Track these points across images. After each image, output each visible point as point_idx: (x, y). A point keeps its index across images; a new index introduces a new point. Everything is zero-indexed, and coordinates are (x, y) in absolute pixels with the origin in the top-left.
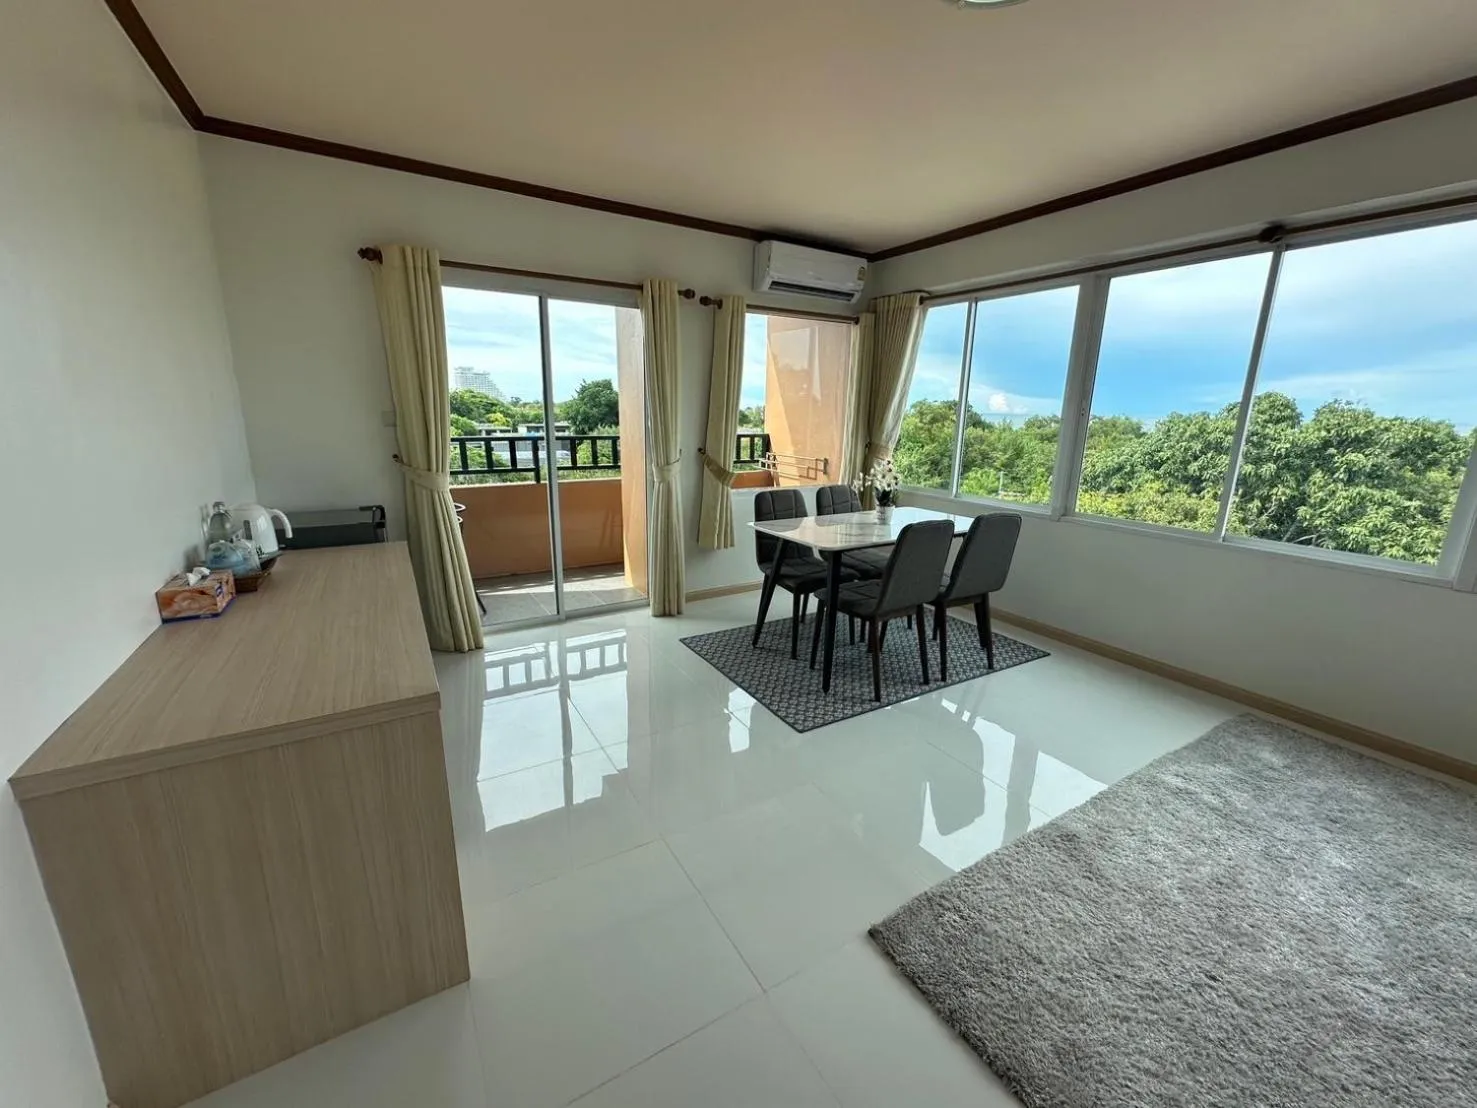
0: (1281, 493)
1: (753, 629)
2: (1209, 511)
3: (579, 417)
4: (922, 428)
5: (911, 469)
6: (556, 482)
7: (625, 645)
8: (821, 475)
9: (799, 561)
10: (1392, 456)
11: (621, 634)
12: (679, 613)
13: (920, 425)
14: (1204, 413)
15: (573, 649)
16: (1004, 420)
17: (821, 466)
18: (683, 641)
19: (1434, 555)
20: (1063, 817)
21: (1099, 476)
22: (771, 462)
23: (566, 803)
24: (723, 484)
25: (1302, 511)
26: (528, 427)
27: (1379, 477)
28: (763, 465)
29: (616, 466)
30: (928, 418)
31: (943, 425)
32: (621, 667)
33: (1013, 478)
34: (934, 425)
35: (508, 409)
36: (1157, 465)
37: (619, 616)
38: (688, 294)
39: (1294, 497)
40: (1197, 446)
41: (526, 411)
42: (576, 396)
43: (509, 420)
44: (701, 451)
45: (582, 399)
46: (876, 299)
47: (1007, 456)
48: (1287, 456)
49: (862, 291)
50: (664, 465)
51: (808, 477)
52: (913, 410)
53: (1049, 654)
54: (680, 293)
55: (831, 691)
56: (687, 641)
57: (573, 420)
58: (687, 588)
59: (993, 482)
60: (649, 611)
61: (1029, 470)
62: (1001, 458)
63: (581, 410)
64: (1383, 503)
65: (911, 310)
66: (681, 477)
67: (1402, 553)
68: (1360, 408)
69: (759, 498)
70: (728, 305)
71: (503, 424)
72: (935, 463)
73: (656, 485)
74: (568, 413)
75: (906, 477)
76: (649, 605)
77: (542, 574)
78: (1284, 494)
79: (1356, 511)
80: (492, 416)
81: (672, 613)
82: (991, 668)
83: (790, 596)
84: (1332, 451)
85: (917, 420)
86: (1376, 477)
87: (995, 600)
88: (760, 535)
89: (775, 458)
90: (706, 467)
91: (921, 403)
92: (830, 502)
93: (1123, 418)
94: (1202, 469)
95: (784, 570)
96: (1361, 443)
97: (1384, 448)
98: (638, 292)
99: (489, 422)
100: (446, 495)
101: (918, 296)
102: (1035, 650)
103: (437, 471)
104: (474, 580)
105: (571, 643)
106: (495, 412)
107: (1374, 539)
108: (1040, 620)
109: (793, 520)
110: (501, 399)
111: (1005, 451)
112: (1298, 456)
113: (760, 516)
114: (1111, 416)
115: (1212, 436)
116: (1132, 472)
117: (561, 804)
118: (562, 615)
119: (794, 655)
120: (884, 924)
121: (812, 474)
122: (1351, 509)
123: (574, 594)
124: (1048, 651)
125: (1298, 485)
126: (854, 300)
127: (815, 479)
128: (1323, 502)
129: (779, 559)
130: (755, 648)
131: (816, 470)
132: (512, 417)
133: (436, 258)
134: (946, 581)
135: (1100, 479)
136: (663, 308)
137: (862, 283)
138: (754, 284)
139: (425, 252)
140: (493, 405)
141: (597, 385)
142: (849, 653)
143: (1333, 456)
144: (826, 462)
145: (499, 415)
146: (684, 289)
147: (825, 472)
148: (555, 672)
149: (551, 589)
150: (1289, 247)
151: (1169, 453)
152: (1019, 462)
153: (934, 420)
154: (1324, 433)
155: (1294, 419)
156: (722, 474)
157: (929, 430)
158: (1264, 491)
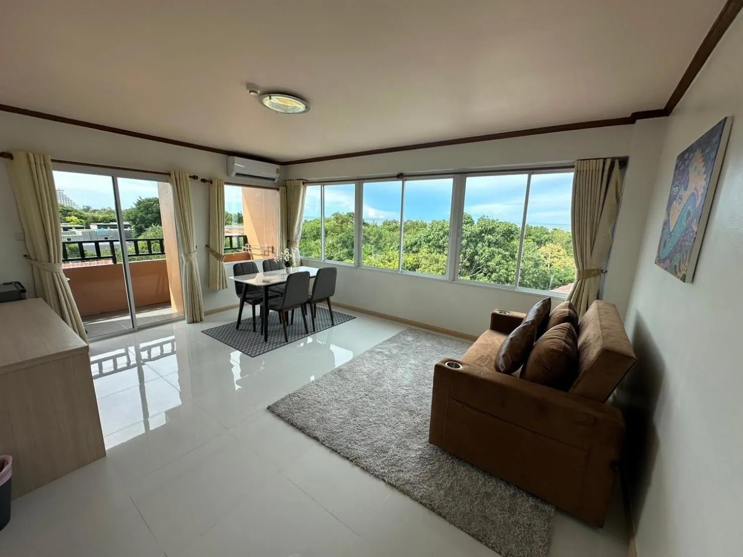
0: (469, 251)
1: (236, 323)
2: (442, 259)
3: (138, 220)
4: (337, 226)
5: (333, 245)
6: (128, 263)
7: (175, 343)
8: (270, 253)
9: (256, 291)
10: (502, 236)
11: (173, 337)
12: (201, 320)
13: (337, 224)
14: (444, 220)
15: (143, 349)
16: (374, 222)
17: (270, 250)
18: (202, 332)
19: (514, 271)
20: (341, 366)
21: (408, 246)
22: (248, 248)
23: (146, 431)
24: (220, 260)
25: (476, 257)
26: (98, 226)
27: (498, 244)
28: (244, 250)
29: (163, 253)
30: (340, 221)
31: (347, 224)
32: (173, 352)
33: (379, 248)
34: (343, 224)
35: (81, 214)
36: (429, 241)
37: (169, 326)
38: (195, 177)
39: (474, 252)
40: (441, 233)
41: (96, 215)
42: (134, 206)
43: (83, 221)
44: (207, 246)
45: (139, 209)
46: (286, 180)
47: (376, 238)
48: (470, 237)
49: (279, 178)
50: (188, 254)
51: (265, 255)
52: (333, 217)
53: (355, 318)
54: (190, 177)
55: (268, 341)
56: (205, 332)
57: (134, 221)
58: (205, 308)
59: (370, 250)
60: (185, 322)
61: (385, 244)
62: (373, 239)
63: (139, 215)
64: (499, 253)
65: (299, 186)
66: (197, 259)
67: (505, 271)
68: (491, 219)
69: (235, 267)
70: (215, 183)
71: (78, 224)
72: (344, 242)
73: (185, 263)
74: (129, 217)
75: (331, 249)
76: (185, 319)
77: (123, 311)
78: (470, 251)
79: (492, 256)
80: (68, 218)
81: (197, 320)
82: (333, 325)
83: (251, 306)
84: (483, 234)
85: (335, 222)
86: (496, 243)
87: (332, 299)
88: (237, 283)
89: (250, 246)
90: (210, 253)
91: (336, 213)
92: (269, 266)
93: (420, 221)
94: (444, 243)
95: (247, 296)
96: (491, 231)
97: (498, 233)
98: (168, 176)
99: (66, 222)
100: (61, 274)
101: (302, 181)
102: (351, 317)
103: (55, 262)
104: (81, 317)
105: (142, 345)
106: (70, 216)
107: (497, 267)
108: (356, 306)
109: (252, 275)
110: (75, 208)
111: (375, 236)
112: (474, 237)
113: (236, 274)
114: (415, 220)
115: (446, 229)
116: (420, 244)
117: (142, 430)
118: (136, 328)
119: (254, 331)
120: (273, 405)
121: (266, 253)
122: (490, 256)
123: (142, 319)
124: (355, 316)
125: (475, 248)
126: (276, 181)
127: (268, 255)
128: (482, 254)
129: (244, 291)
130: (238, 330)
131: (268, 251)
132: (85, 219)
133: (49, 158)
134: (311, 294)
135: (409, 248)
136: (182, 183)
137: (278, 175)
138: (228, 174)
139: (42, 156)
140: (68, 211)
141: (149, 200)
142: (279, 327)
143: (484, 236)
144: (273, 248)
145: (73, 218)
146: (192, 175)
147: (273, 252)
148: (133, 362)
149: (129, 317)
150: (406, 180)
151: (432, 236)
152: (381, 241)
153: (342, 222)
154: (480, 228)
155: (472, 223)
156: (219, 257)
157: (341, 227)
158: (464, 251)
